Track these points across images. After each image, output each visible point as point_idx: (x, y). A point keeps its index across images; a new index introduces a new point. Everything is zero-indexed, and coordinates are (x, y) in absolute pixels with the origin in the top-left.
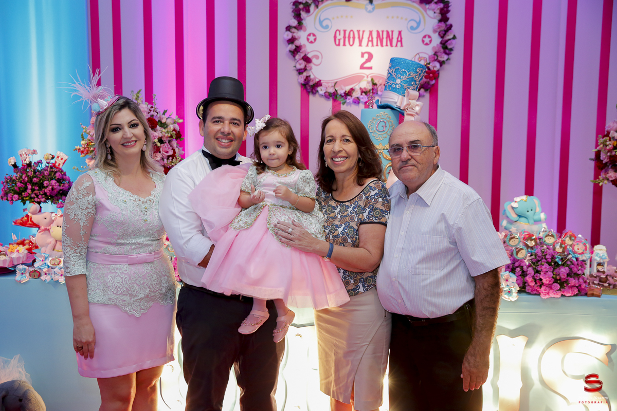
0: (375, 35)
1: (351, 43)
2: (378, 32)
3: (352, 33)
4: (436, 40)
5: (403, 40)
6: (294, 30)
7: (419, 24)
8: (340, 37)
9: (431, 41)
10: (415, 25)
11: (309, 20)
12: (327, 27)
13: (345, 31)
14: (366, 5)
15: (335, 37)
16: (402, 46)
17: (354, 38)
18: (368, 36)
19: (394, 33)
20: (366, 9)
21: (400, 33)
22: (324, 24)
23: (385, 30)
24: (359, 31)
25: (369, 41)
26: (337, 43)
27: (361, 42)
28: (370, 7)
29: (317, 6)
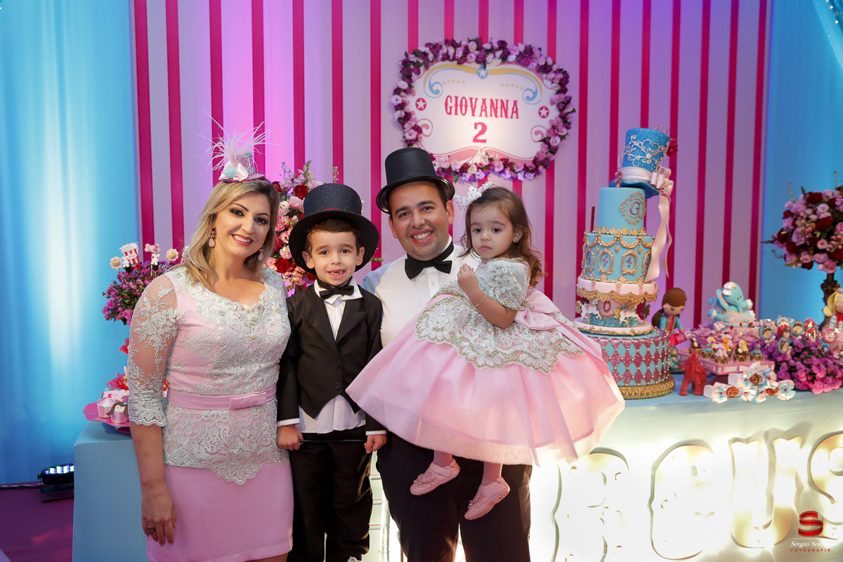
0: (488, 104)
1: (464, 112)
2: (492, 101)
3: (464, 100)
4: (554, 113)
5: (519, 111)
6: (403, 94)
7: (535, 94)
8: (451, 104)
9: (548, 114)
10: (531, 95)
11: (419, 83)
12: (437, 92)
13: (456, 98)
14: (479, 69)
15: (446, 104)
16: (517, 117)
17: (466, 106)
18: (481, 105)
19: (509, 103)
20: (479, 74)
21: (515, 103)
22: (435, 88)
23: (499, 99)
24: (471, 99)
25: (482, 110)
26: (449, 111)
27: (473, 111)
28: (483, 72)
29: (427, 68)
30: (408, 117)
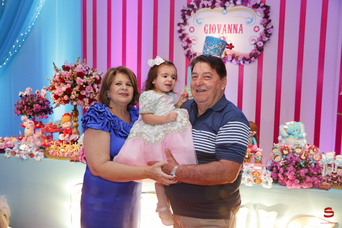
0: (227, 27)
1: (214, 32)
2: (229, 25)
3: (214, 26)
4: (262, 29)
5: (243, 30)
6: (182, 25)
7: (252, 20)
8: (208, 28)
9: (259, 30)
10: (250, 20)
11: (191, 20)
12: (200, 23)
13: (210, 25)
14: (223, 10)
15: (205, 29)
16: (242, 33)
17: (215, 29)
18: (223, 28)
19: (238, 26)
20: (223, 12)
21: (241, 25)
22: (199, 21)
23: (233, 24)
24: (218, 25)
25: (224, 30)
26: (206, 32)
27: (219, 31)
28: (225, 11)
29: (195, 12)
30: (184, 36)
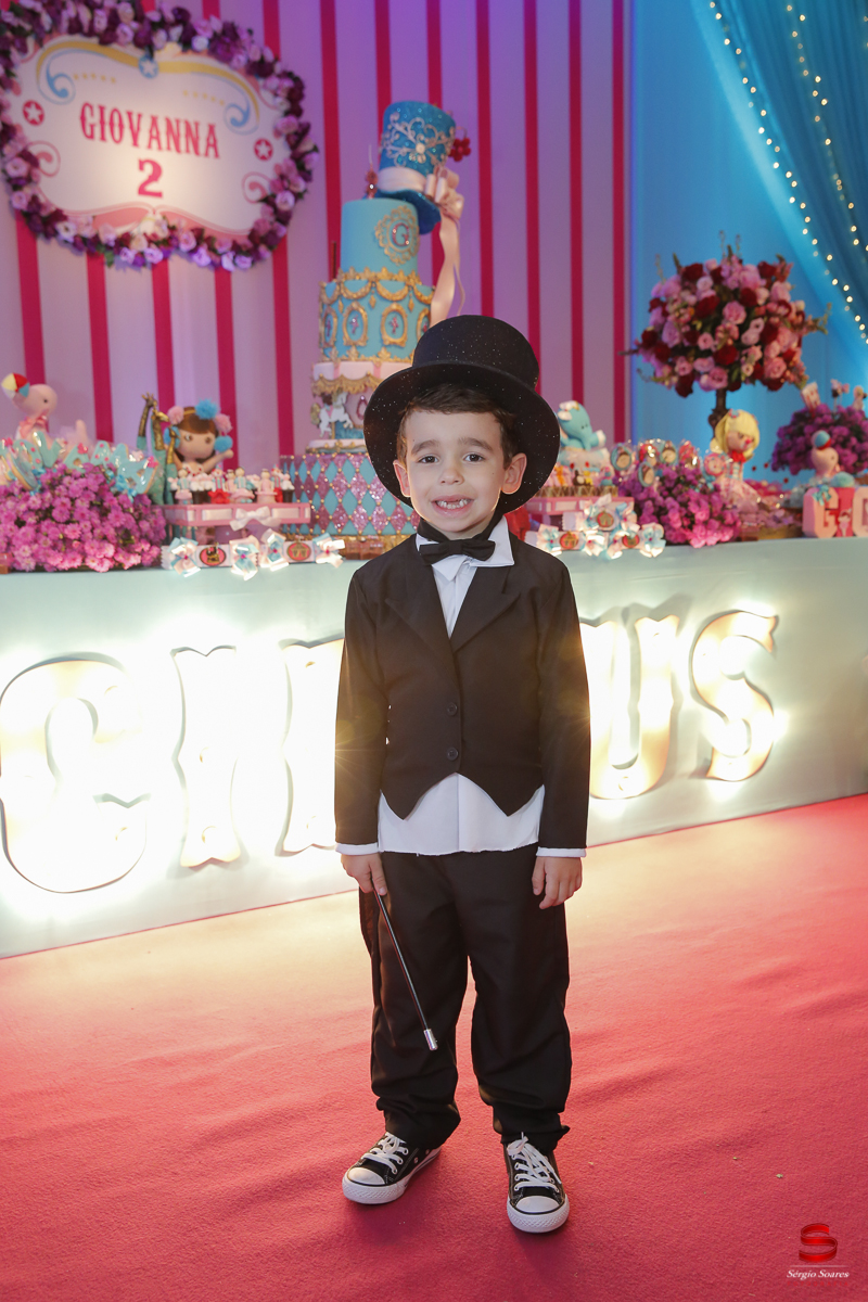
0: (162, 126)
1: (117, 137)
2: (168, 122)
3: (116, 115)
4: (281, 153)
5: (219, 145)
7: (246, 115)
8: (93, 119)
9: (270, 153)
10: (239, 117)
11: (27, 71)
12: (63, 93)
13: (102, 109)
14: (141, 60)
15: (83, 119)
16: (217, 155)
17: (121, 126)
18: (149, 127)
19: (201, 128)
20: (141, 69)
22: (60, 84)
23: (182, 117)
24: (130, 114)
25: (151, 137)
26: (88, 131)
27: (135, 137)
28: (148, 66)
29: (40, 43)
